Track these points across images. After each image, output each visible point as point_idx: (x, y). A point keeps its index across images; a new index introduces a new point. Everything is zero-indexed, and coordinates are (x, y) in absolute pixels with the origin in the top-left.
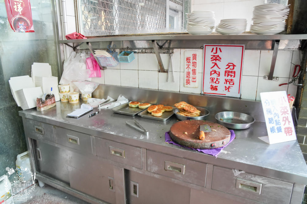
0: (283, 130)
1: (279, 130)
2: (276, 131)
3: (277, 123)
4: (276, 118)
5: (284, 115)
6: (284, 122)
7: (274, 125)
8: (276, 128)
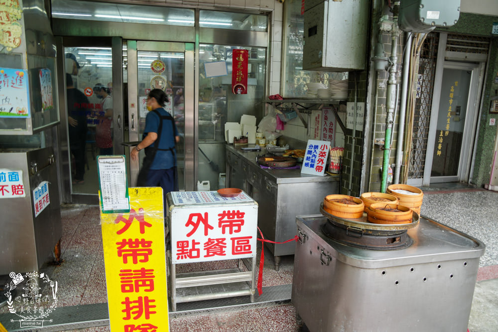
0: (315, 167)
1: (312, 166)
2: (309, 166)
3: (312, 161)
4: (313, 158)
5: (320, 158)
6: (318, 162)
7: (310, 162)
8: (310, 164)
